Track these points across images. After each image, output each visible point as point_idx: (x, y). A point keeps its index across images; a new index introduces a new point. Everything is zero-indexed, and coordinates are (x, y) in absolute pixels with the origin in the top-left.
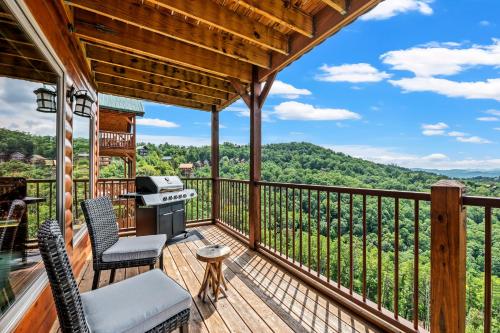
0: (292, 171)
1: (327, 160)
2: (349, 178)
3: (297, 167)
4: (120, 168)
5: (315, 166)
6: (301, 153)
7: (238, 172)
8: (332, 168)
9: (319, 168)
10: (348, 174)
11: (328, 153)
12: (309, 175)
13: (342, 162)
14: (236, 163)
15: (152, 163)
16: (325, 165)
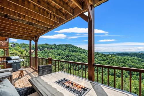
0: (67, 52)
1: (76, 50)
2: (81, 54)
3: (68, 51)
4: (2, 52)
5: (73, 51)
6: (69, 47)
7: (50, 53)
8: (77, 52)
9: (74, 52)
10: (82, 53)
11: (76, 48)
12: (71, 53)
13: (80, 50)
14: (49, 50)
15: (17, 50)
16: (76, 51)
